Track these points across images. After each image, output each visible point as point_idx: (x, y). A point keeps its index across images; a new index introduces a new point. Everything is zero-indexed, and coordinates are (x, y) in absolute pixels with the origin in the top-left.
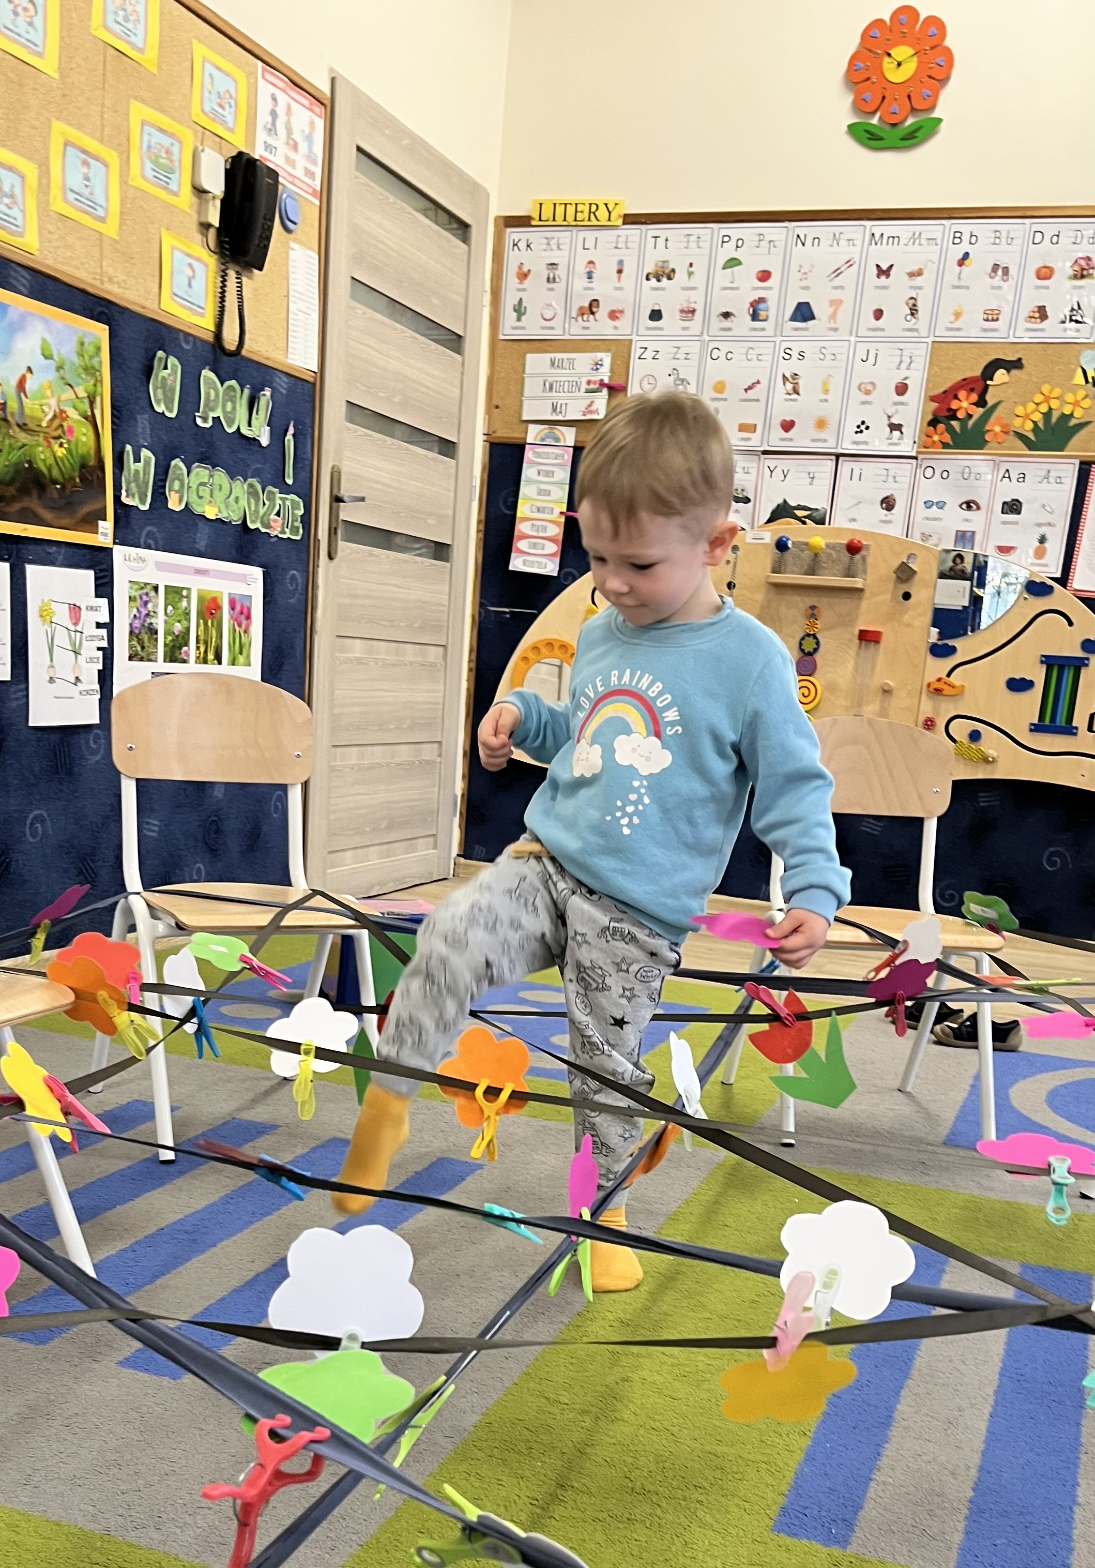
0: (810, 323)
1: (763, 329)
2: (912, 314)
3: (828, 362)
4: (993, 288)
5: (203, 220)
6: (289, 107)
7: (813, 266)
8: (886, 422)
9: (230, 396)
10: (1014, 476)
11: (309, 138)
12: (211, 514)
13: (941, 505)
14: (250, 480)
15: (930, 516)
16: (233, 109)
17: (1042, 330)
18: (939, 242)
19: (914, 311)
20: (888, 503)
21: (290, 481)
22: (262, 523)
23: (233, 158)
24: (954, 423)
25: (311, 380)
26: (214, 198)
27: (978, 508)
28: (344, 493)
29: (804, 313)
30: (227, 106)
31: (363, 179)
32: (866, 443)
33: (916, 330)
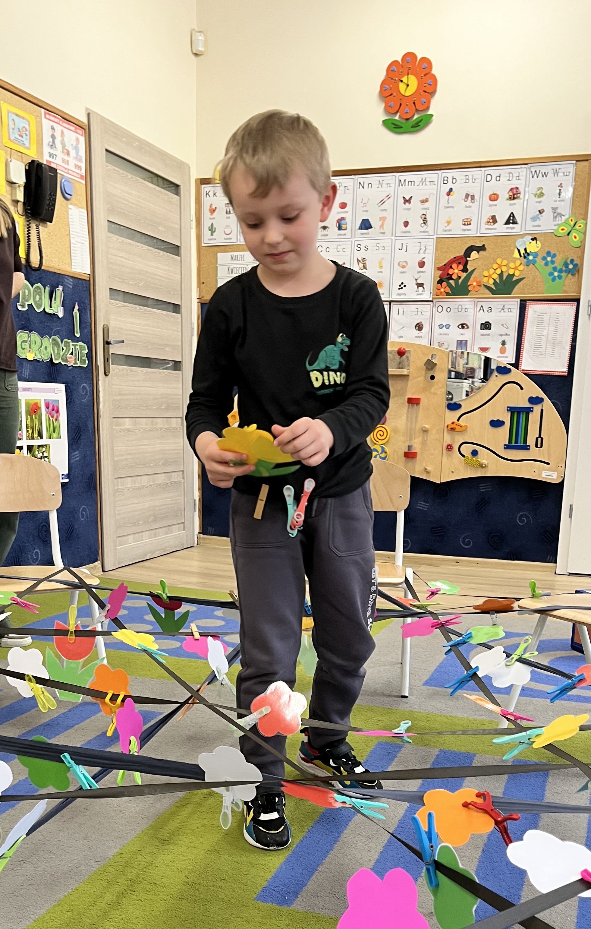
0: (370, 230)
1: (345, 235)
2: (424, 223)
3: (381, 251)
4: (467, 207)
5: (14, 198)
6: (62, 132)
7: (369, 199)
8: (415, 282)
9: (37, 292)
10: (486, 310)
11: (76, 148)
12: (30, 357)
13: (448, 327)
14: (53, 337)
15: (443, 333)
16: (28, 137)
17: (495, 229)
18: (436, 183)
19: (425, 221)
20: (419, 327)
21: (78, 335)
22: (62, 359)
23: (29, 163)
24: (451, 281)
25: (88, 279)
26: (19, 186)
27: (468, 327)
28: (111, 339)
29: (366, 225)
30: (24, 135)
31: (111, 167)
32: (405, 294)
33: (427, 232)
